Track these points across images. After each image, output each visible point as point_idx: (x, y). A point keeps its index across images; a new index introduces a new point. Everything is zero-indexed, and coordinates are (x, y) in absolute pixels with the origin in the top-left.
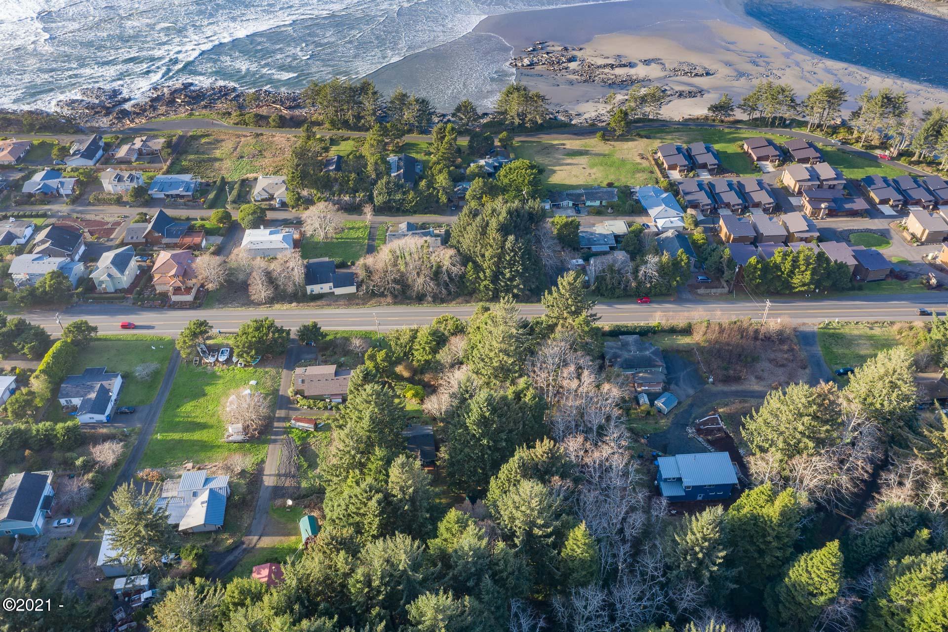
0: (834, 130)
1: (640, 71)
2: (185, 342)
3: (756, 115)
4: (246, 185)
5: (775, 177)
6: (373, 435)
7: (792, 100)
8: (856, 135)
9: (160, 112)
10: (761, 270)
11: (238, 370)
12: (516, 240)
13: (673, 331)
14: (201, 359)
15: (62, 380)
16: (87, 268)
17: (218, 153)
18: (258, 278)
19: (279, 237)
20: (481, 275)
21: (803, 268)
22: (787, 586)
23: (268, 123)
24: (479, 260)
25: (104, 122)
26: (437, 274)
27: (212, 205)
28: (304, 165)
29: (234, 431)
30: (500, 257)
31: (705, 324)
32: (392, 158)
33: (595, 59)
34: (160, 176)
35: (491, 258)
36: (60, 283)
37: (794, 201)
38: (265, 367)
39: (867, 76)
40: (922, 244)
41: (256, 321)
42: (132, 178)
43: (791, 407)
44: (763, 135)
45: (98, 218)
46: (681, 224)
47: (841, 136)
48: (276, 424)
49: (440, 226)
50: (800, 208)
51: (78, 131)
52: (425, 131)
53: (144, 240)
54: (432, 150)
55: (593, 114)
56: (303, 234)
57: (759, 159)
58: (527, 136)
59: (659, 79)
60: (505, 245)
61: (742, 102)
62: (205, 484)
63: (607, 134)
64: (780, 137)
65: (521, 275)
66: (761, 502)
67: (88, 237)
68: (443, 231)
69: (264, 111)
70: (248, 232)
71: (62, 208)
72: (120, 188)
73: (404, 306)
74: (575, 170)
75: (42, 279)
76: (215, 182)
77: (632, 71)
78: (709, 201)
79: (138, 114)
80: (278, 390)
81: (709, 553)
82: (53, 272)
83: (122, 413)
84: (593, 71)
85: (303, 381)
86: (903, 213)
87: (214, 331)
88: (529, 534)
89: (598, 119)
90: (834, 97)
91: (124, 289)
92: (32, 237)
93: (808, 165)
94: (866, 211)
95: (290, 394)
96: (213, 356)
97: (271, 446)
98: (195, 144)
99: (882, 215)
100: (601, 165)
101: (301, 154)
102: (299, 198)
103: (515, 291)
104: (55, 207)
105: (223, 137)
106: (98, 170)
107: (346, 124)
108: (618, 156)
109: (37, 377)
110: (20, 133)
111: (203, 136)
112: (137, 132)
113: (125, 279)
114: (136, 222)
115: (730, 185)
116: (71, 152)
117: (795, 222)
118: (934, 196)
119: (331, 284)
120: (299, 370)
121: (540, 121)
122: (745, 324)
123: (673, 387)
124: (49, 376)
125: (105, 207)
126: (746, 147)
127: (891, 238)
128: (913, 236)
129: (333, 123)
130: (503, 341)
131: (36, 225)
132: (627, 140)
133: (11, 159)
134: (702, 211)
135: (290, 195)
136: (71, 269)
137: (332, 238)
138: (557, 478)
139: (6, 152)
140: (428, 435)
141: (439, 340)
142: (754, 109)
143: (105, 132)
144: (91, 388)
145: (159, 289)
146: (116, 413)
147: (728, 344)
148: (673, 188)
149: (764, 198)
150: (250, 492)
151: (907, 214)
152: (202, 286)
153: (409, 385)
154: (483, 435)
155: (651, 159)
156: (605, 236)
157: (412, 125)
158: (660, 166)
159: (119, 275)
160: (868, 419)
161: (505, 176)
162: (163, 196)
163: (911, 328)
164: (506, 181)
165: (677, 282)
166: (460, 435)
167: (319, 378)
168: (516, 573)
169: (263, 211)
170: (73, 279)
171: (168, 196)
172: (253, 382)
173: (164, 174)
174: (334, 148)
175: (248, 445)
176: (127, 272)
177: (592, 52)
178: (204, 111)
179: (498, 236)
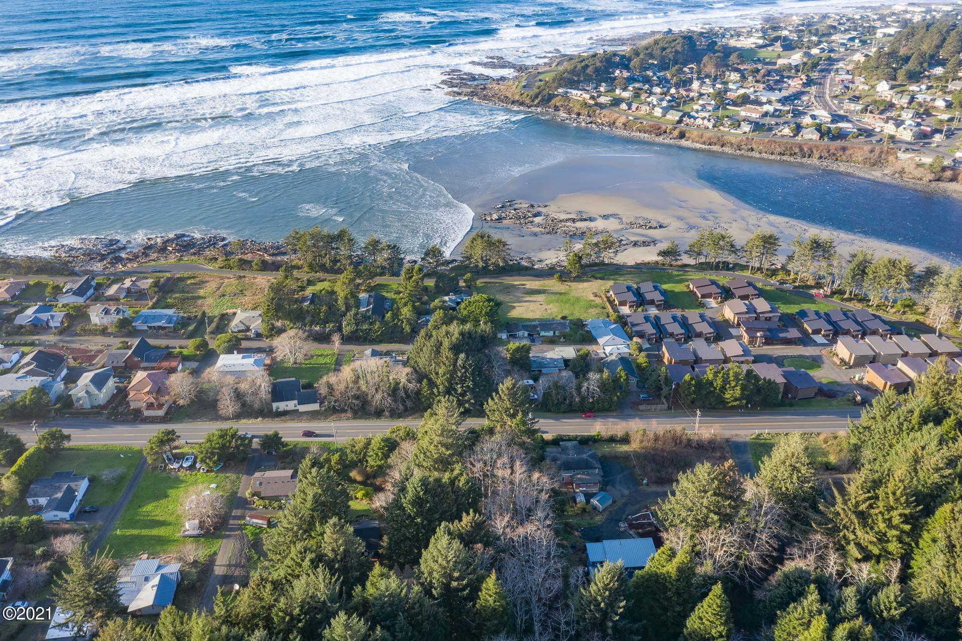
0: (774, 272)
1: (600, 224)
2: (152, 448)
3: (703, 260)
4: (225, 319)
5: (717, 312)
6: (315, 514)
7: (732, 246)
8: (792, 276)
9: (151, 258)
10: (695, 386)
11: (201, 475)
12: (467, 358)
13: (612, 440)
14: (166, 465)
15: (31, 483)
16: (67, 388)
17: (202, 292)
18: (226, 394)
19: (251, 360)
20: (435, 390)
21: (733, 384)
22: (685, 636)
23: (251, 266)
24: (433, 376)
25: (98, 266)
26: (394, 390)
27: (191, 336)
28: (280, 299)
29: (190, 526)
30: (453, 373)
31: (642, 432)
32: (363, 296)
33: (558, 214)
34: (145, 311)
35: (444, 374)
36: (40, 398)
37: (733, 331)
38: (226, 472)
39: (806, 228)
40: (851, 367)
41: (221, 430)
42: (118, 311)
43: (697, 484)
44: (708, 277)
45: (82, 347)
46: (627, 350)
47: (779, 278)
48: (231, 522)
49: (403, 353)
50: (739, 338)
51: (73, 273)
52: (396, 274)
53: (123, 365)
54: (401, 289)
55: (554, 261)
56: (273, 359)
57: (703, 296)
58: (492, 278)
59: (616, 231)
60: (456, 362)
61: (688, 249)
62: (157, 570)
63: (564, 275)
64: (723, 279)
65: (472, 391)
66: (663, 562)
67: (72, 363)
68: (405, 358)
69: (249, 257)
70: (222, 356)
71: (50, 338)
72: (106, 320)
73: (363, 421)
74: (532, 306)
75: (23, 394)
76: (196, 316)
77: (592, 225)
78: (654, 331)
79: (130, 260)
80: (236, 493)
81: (612, 603)
82: (35, 388)
83: (85, 512)
84: (556, 225)
85: (261, 484)
86: (833, 342)
87: (181, 442)
88: (446, 587)
89: (558, 264)
90: (769, 243)
91: (100, 405)
92: (18, 362)
93: (747, 302)
94: (799, 339)
95: (248, 496)
96: (178, 463)
97: (224, 541)
98: (181, 285)
99: (815, 344)
100: (557, 301)
101: (277, 289)
102: (273, 328)
103: (467, 405)
104: (44, 338)
105: (207, 279)
106: (88, 306)
107: (323, 268)
108: (573, 294)
109: (8, 478)
110: (19, 274)
111: (189, 278)
112: (128, 274)
113: (103, 395)
114: (118, 349)
115: (674, 318)
116: (64, 290)
117: (731, 348)
118: (861, 326)
119: (296, 402)
120: (257, 475)
121: (501, 264)
122: (679, 433)
123: (608, 488)
124: (20, 477)
125: (90, 338)
126: (691, 286)
127: (823, 363)
128: (842, 360)
129: (311, 267)
130: (442, 435)
131: (23, 352)
132: (583, 281)
133: (7, 296)
134: (649, 340)
135: (265, 325)
136: (52, 387)
137: (300, 364)
138: (479, 545)
139: (2, 290)
140: (374, 528)
141: (391, 446)
142: (699, 254)
143: (98, 275)
144: (59, 488)
145: (133, 406)
146: (80, 512)
147: (663, 450)
148: (622, 321)
149: (705, 328)
150: (200, 579)
151: (836, 342)
152: (175, 402)
153: (360, 487)
154: (418, 514)
155: (603, 296)
156: (555, 360)
157: (383, 268)
158: (611, 302)
159: (97, 392)
160: (776, 503)
161: (465, 309)
162: (146, 328)
163: (836, 438)
164: (465, 312)
165: (618, 397)
166: (397, 516)
167: (275, 481)
168: (432, 619)
169: (239, 340)
170: (52, 395)
171: (150, 328)
172: (213, 486)
173: (149, 309)
174: (311, 288)
175: (202, 540)
176: (104, 390)
177: (556, 209)
178: (193, 257)
179: (451, 355)
